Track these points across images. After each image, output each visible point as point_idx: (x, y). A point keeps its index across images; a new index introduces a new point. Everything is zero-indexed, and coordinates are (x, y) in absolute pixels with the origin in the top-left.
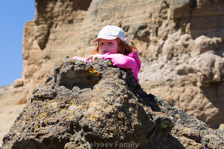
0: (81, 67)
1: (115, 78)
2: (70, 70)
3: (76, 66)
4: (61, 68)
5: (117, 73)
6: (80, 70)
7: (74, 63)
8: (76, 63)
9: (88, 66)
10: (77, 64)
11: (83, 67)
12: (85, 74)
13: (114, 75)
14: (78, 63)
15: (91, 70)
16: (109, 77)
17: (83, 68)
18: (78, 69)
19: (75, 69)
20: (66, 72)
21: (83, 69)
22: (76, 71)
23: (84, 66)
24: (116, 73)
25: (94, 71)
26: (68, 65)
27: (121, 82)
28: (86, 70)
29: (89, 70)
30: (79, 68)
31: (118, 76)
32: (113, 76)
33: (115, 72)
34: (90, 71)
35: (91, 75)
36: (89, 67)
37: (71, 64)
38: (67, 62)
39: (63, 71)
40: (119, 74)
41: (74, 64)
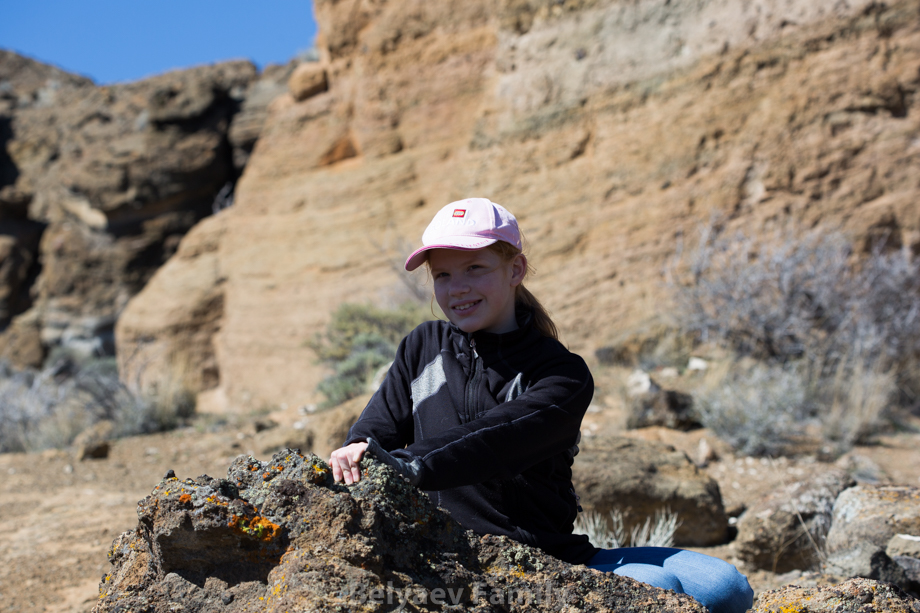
0: (212, 519)
1: (333, 538)
2: (181, 529)
3: (197, 512)
4: (156, 517)
5: (341, 515)
6: (210, 527)
7: (189, 502)
8: (195, 504)
9: (235, 513)
10: (199, 507)
11: (218, 517)
12: (234, 537)
13: (330, 525)
14: (200, 502)
15: (247, 525)
16: (312, 536)
17: (218, 521)
18: (203, 527)
19: (196, 524)
20: (169, 533)
21: (219, 525)
22: (200, 532)
23: (221, 513)
24: (334, 515)
25: (260, 525)
26: (170, 509)
27: (355, 551)
28: (231, 528)
29: (238, 524)
30: (205, 522)
31: (342, 525)
32: (325, 533)
33: (331, 511)
34: (245, 529)
35: (251, 539)
36: (239, 514)
37: (179, 508)
38: (167, 501)
39: (161, 532)
40: (349, 517)
41: (189, 506)
